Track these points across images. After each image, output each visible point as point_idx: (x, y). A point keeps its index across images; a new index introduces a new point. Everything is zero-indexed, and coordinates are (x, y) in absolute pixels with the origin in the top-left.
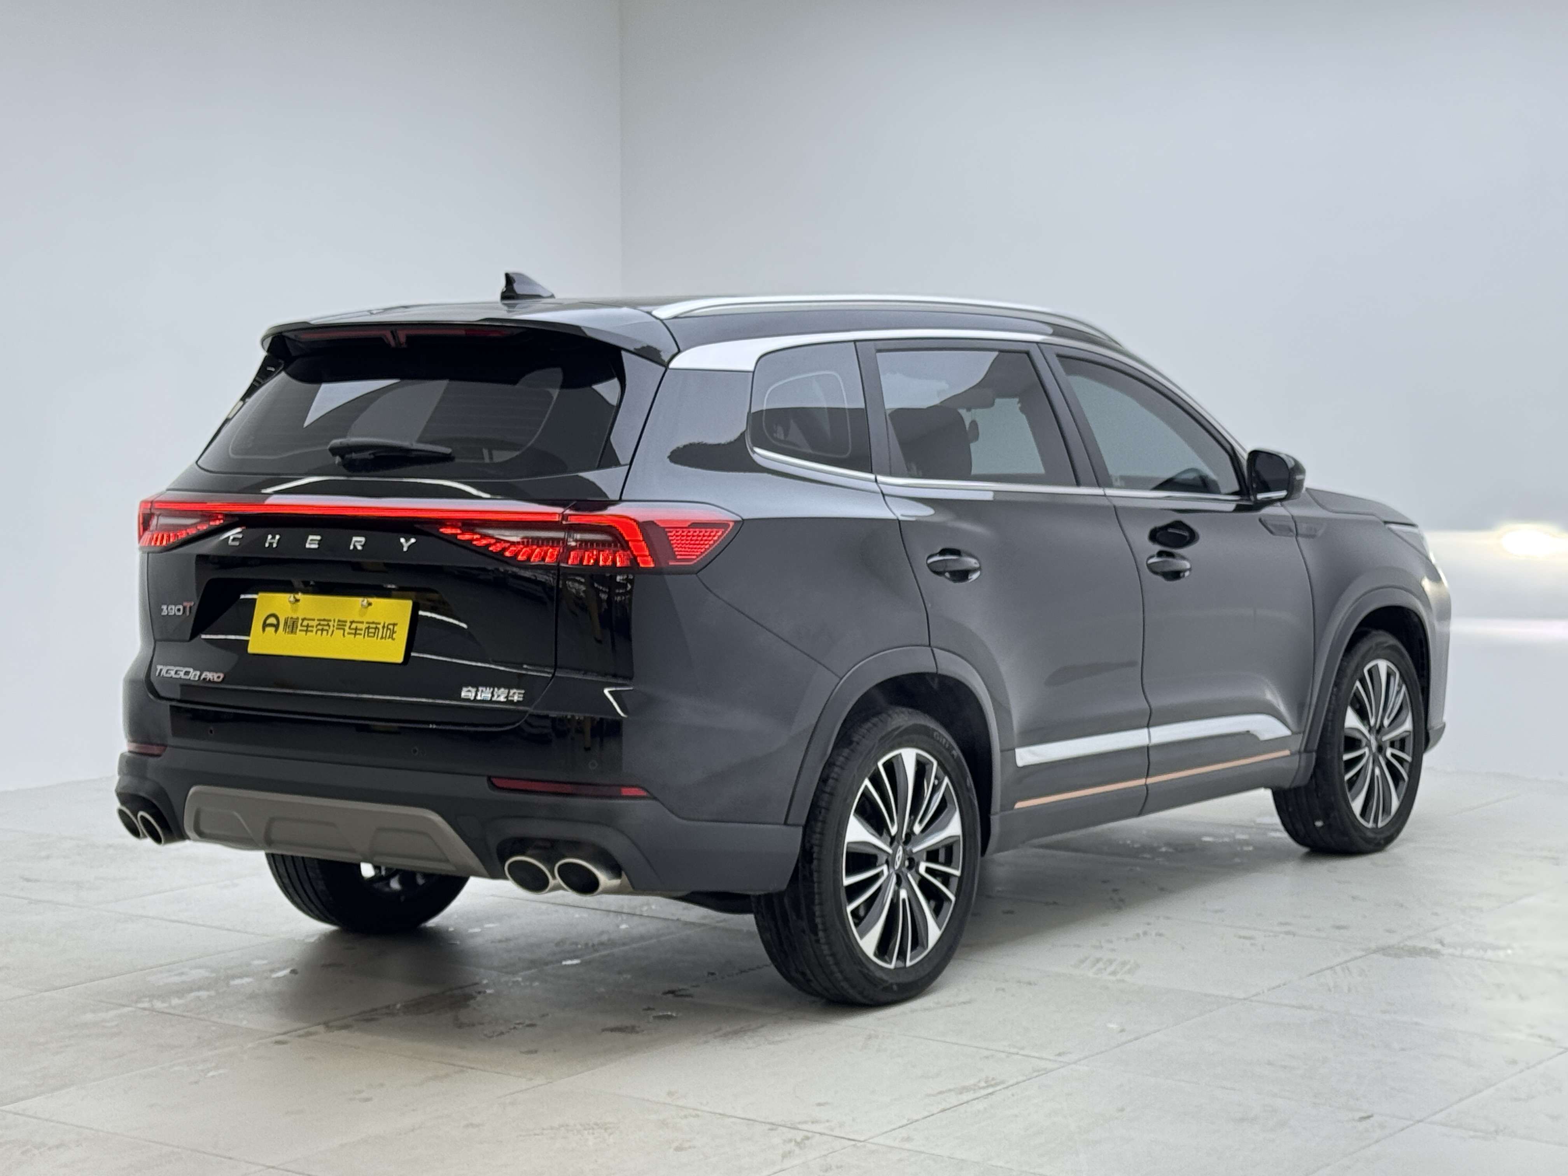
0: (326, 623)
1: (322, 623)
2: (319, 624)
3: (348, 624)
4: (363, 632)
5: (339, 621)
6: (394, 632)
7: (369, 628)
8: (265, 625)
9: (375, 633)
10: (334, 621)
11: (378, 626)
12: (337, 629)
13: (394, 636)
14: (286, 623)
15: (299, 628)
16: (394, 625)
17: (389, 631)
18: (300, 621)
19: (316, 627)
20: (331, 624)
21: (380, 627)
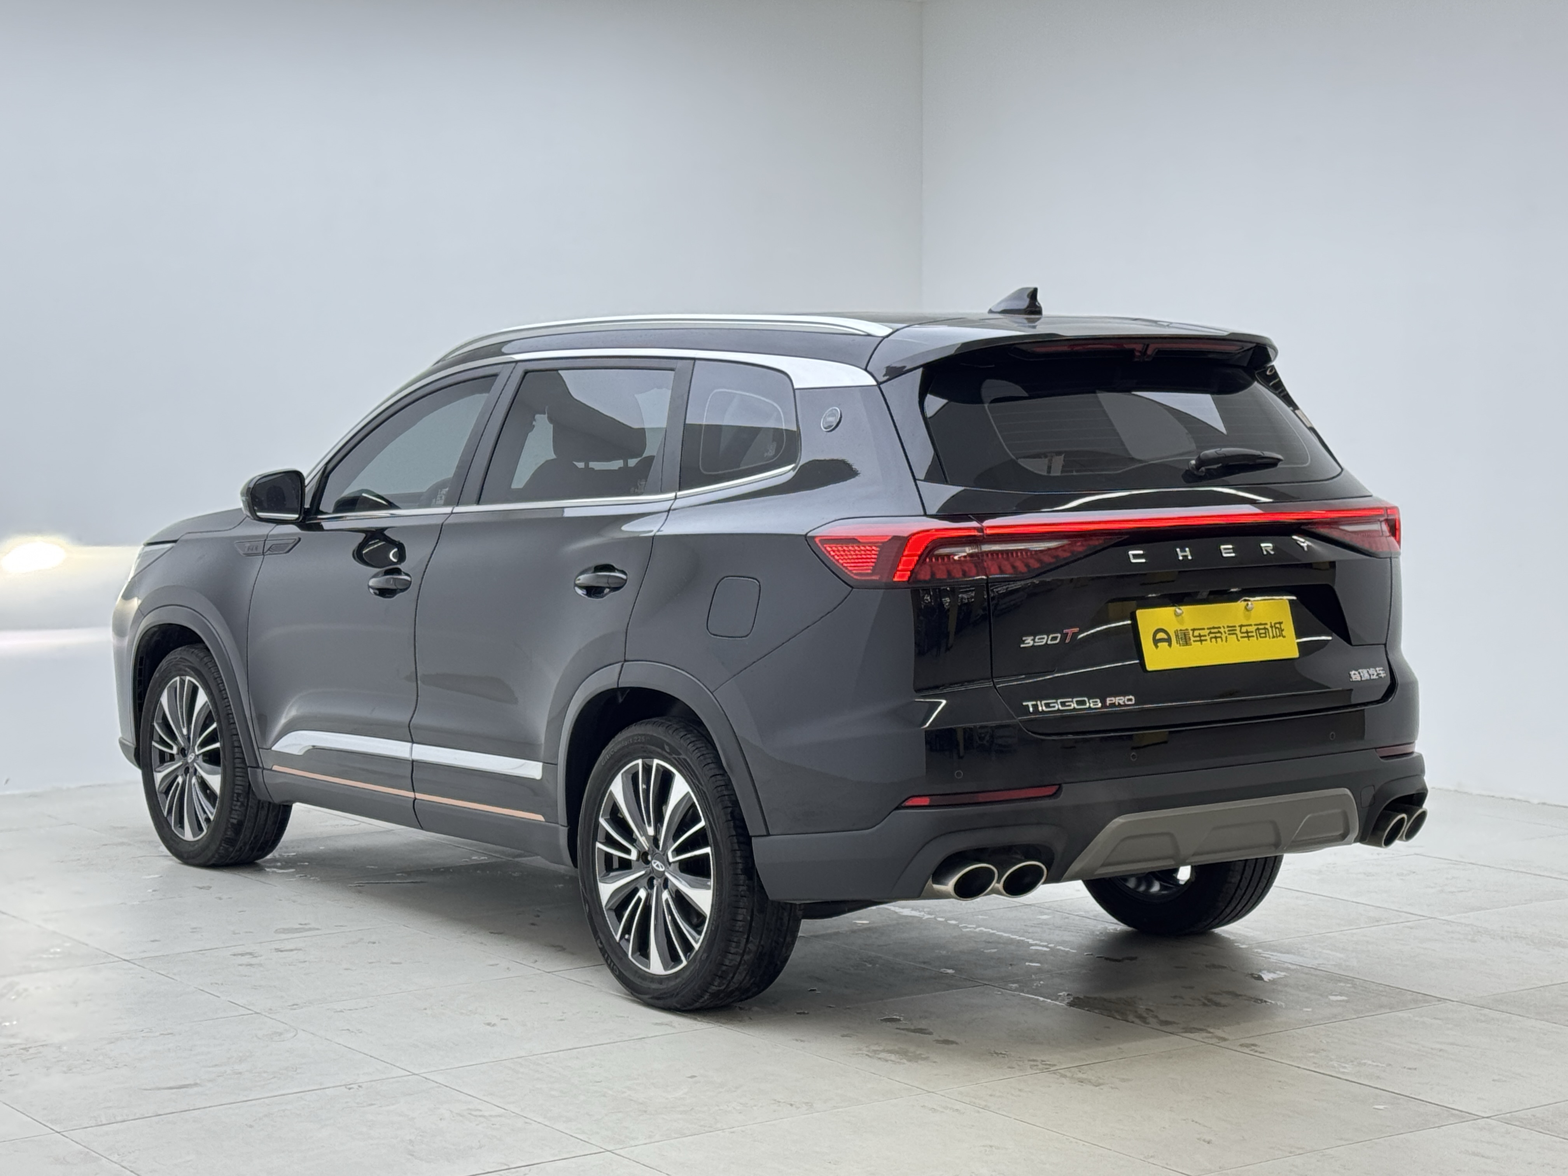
0: (1216, 630)
1: (1213, 631)
2: (1210, 633)
3: (1238, 629)
4: (1254, 634)
5: (1228, 627)
6: (1283, 630)
7: (1258, 629)
8: (1156, 642)
9: (1265, 633)
10: (1224, 627)
11: (1266, 626)
12: (1229, 634)
13: (1284, 633)
14: (1177, 636)
15: (1192, 639)
16: (1280, 623)
17: (1277, 630)
18: (1191, 632)
19: (1209, 635)
20: (1222, 630)
21: (1268, 626)
